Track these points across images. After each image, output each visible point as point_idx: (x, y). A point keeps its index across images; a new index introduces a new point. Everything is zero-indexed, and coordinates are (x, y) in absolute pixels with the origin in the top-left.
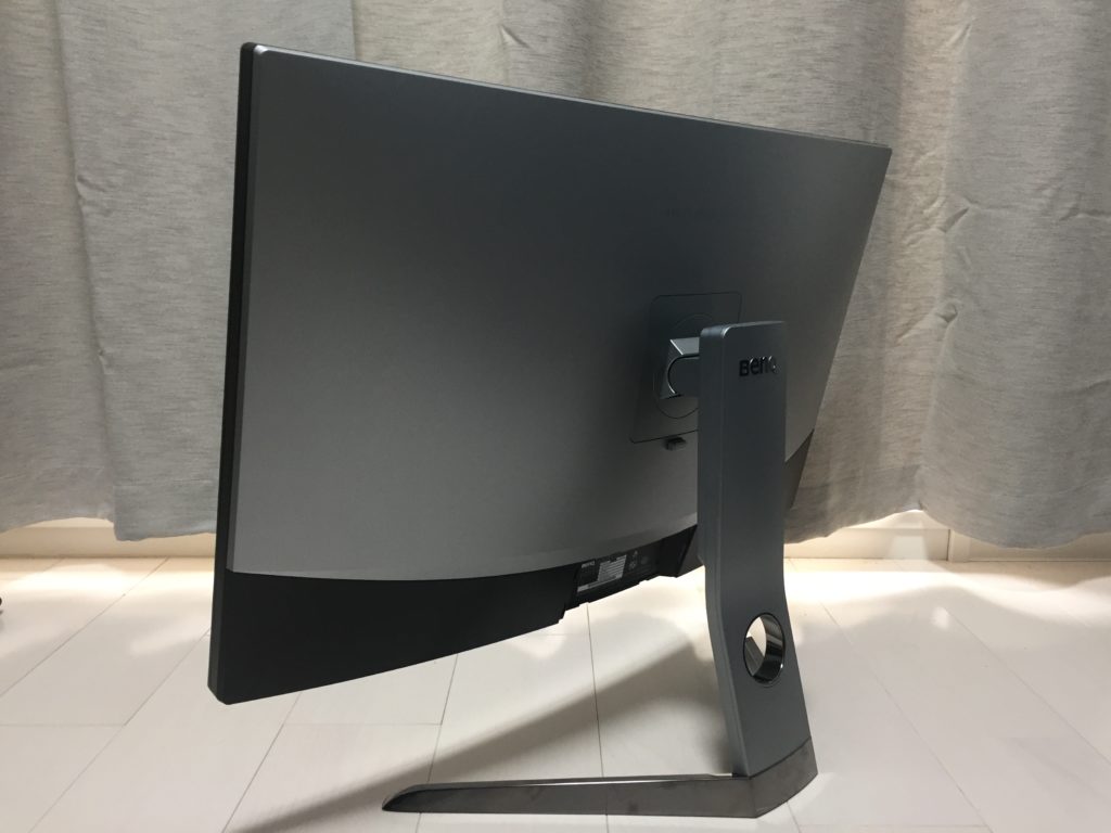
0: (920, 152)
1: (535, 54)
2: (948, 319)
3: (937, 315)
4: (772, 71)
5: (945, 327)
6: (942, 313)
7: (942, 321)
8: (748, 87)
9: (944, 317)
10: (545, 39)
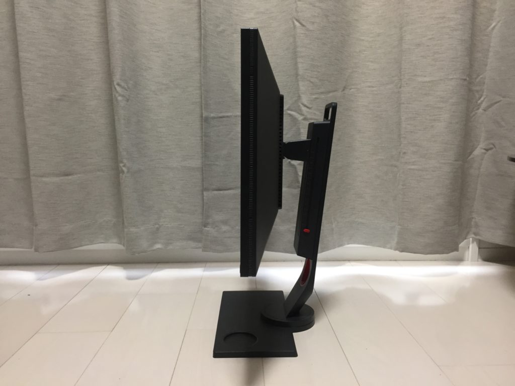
0: (478, 76)
1: (308, 30)
2: (487, 150)
3: (482, 148)
4: (430, 37)
5: (485, 153)
6: (484, 148)
7: (484, 151)
8: (419, 45)
9: (485, 149)
10: (313, 23)
